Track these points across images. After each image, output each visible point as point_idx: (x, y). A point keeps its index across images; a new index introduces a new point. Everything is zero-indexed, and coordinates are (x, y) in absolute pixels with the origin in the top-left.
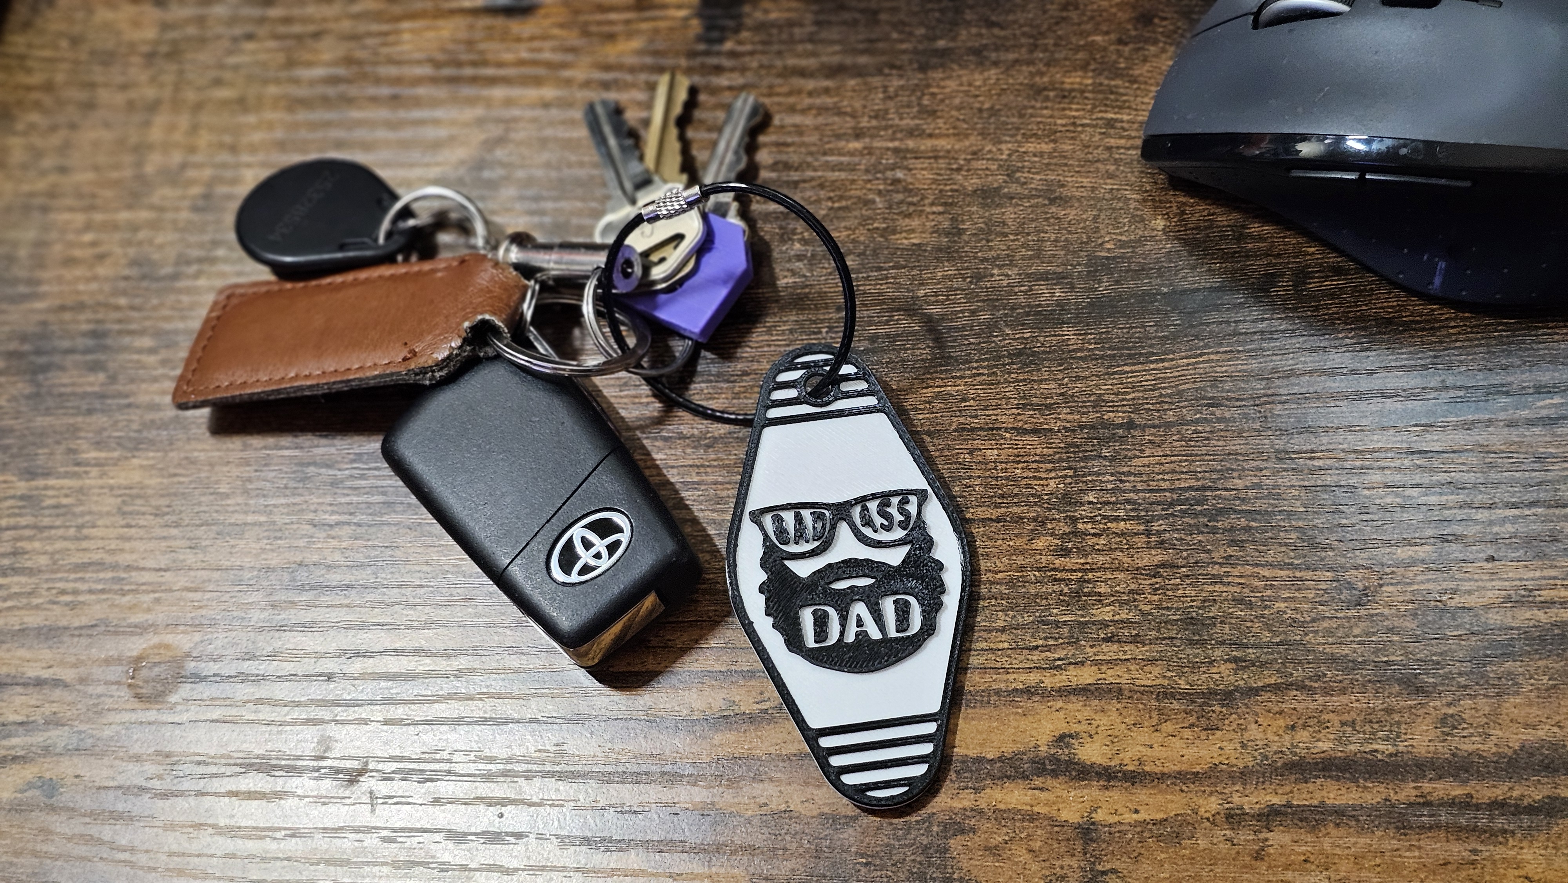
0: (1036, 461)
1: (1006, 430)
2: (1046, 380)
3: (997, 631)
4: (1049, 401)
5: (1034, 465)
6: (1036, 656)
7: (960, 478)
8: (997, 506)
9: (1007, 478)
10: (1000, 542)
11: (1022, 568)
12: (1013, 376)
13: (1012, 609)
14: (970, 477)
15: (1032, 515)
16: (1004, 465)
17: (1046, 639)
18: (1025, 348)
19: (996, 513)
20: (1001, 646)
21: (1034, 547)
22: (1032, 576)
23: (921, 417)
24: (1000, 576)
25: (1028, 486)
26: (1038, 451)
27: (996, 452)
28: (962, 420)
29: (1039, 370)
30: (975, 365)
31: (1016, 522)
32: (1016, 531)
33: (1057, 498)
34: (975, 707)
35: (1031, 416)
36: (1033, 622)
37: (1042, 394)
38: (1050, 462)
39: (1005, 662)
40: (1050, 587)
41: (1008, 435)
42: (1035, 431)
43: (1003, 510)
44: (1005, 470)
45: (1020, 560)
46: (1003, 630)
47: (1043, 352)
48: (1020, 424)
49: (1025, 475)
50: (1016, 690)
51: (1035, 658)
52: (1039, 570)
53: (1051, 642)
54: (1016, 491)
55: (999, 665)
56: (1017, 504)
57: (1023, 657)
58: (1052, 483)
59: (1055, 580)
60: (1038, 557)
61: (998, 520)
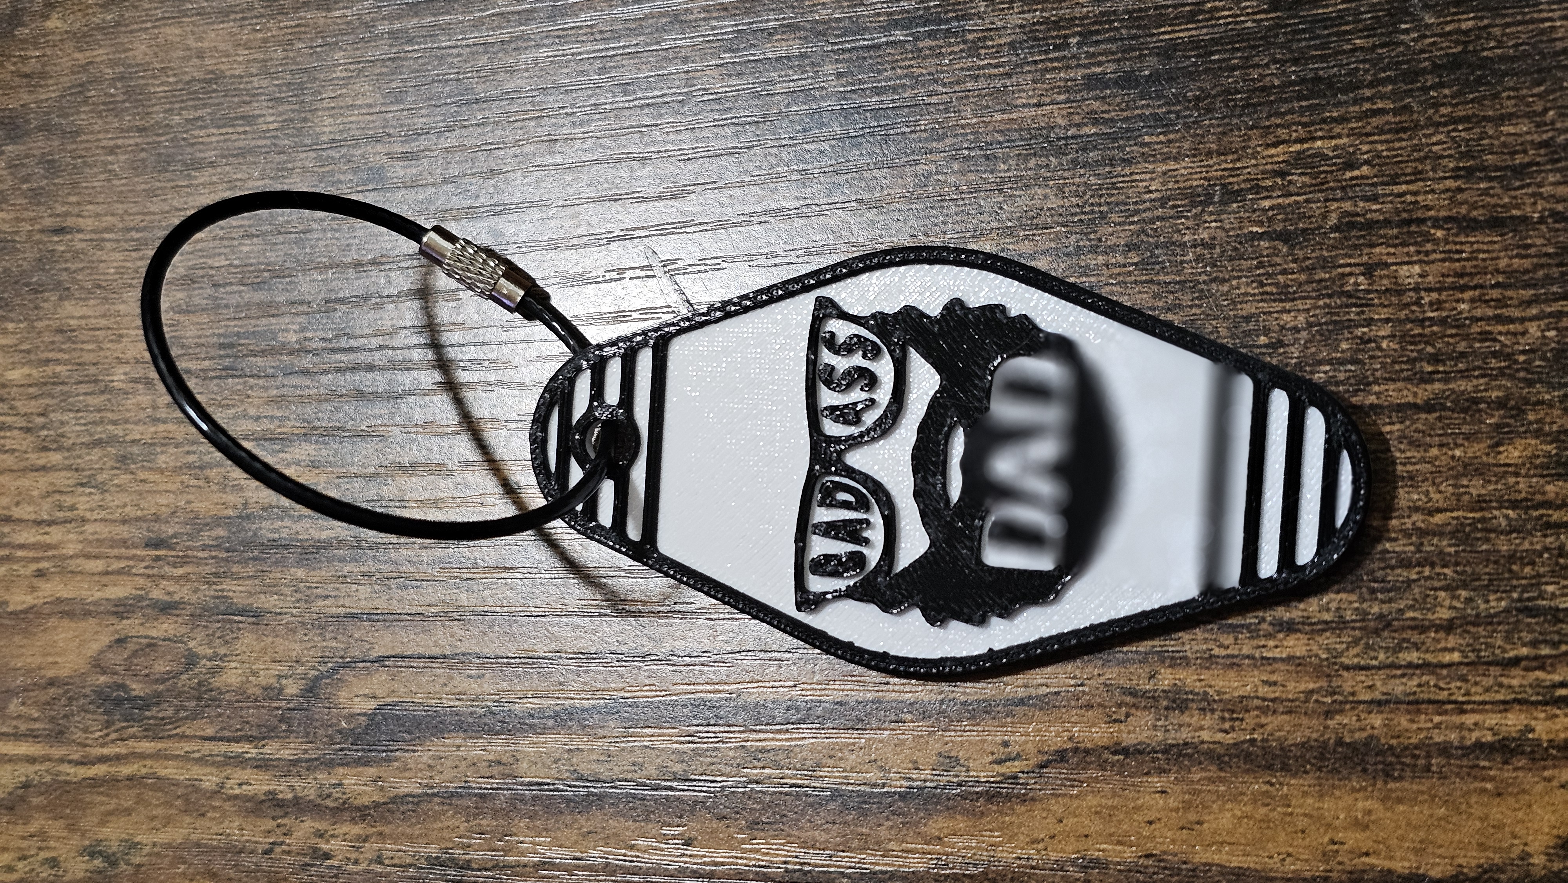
0: (1498, 285)
1: (1437, 223)
2: (1511, 116)
3: (1438, 628)
4: (1519, 159)
5: (1495, 294)
6: (1516, 679)
7: (1351, 325)
8: (1426, 379)
9: (1443, 322)
10: (1434, 451)
11: (1480, 504)
12: (1444, 110)
13: (1465, 586)
14: (1369, 322)
15: (1494, 394)
16: (1435, 295)
17: (1534, 644)
18: (1465, 52)
19: (1423, 393)
20: (1447, 658)
21: (1502, 459)
22: (1501, 517)
23: (1267, 204)
24: (1438, 519)
25: (1485, 336)
26: (1503, 263)
27: (1417, 269)
28: (1347, 206)
29: (1496, 96)
30: (1368, 93)
31: (1465, 410)
32: (1465, 429)
33: (1544, 358)
34: (1401, 778)
35: (1485, 192)
36: (1507, 611)
37: (1504, 145)
38: (1527, 286)
39: (1456, 690)
40: (1537, 542)
41: (1439, 234)
42: (1495, 223)
43: (1437, 386)
44: (1437, 305)
45: (1476, 488)
46: (1448, 627)
47: (1502, 59)
48: (1463, 210)
49: (1478, 313)
50: (1479, 745)
51: (1515, 682)
52: (1514, 505)
53: (1545, 651)
54: (1462, 346)
55: (1443, 695)
56: (1465, 374)
57: (1491, 681)
58: (1533, 329)
59: (1548, 525)
60: (1512, 480)
61: (1428, 407)
